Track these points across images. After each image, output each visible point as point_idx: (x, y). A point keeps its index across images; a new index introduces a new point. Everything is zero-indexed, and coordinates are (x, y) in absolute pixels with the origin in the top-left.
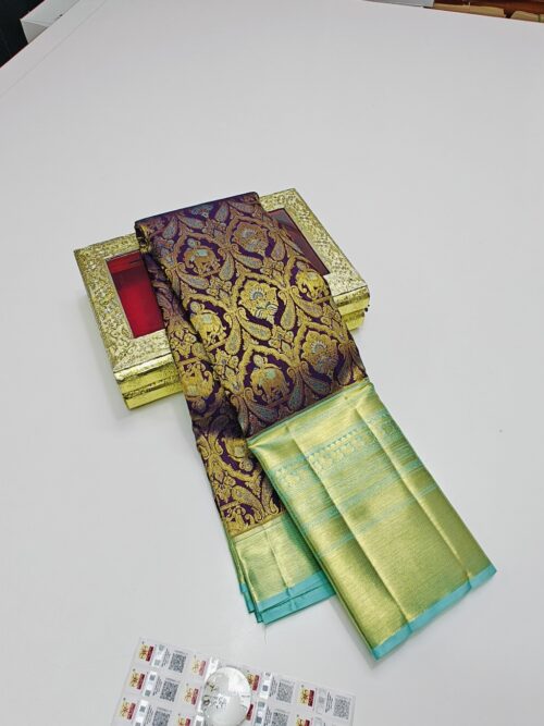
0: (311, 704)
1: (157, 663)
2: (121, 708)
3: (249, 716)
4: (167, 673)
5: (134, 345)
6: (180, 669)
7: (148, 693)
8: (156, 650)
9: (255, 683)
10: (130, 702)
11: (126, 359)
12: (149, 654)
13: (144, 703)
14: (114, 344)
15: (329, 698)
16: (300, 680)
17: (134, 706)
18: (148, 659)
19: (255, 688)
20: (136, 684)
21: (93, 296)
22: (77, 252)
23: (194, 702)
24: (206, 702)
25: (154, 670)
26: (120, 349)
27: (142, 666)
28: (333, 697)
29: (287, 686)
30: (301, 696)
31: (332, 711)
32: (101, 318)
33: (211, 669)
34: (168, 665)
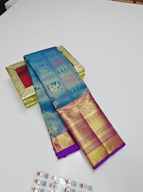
0: (82, 187)
1: (41, 176)
2: (31, 188)
3: (65, 190)
4: (44, 179)
5: (26, 90)
6: (47, 178)
7: (38, 184)
8: (41, 173)
9: (67, 182)
10: (34, 187)
11: (24, 94)
12: (39, 174)
13: (37, 187)
14: (20, 90)
15: (87, 186)
16: (79, 181)
17: (35, 188)
18: (39, 175)
19: (67, 183)
20: (35, 182)
21: (13, 79)
22: (6, 68)
23: (51, 187)
24: (54, 187)
25: (40, 178)
26: (22, 92)
27: (37, 177)
28: (88, 186)
29: (75, 183)
30: (79, 185)
31: (87, 189)
32: (16, 84)
33: (55, 178)
34: (44, 177)
